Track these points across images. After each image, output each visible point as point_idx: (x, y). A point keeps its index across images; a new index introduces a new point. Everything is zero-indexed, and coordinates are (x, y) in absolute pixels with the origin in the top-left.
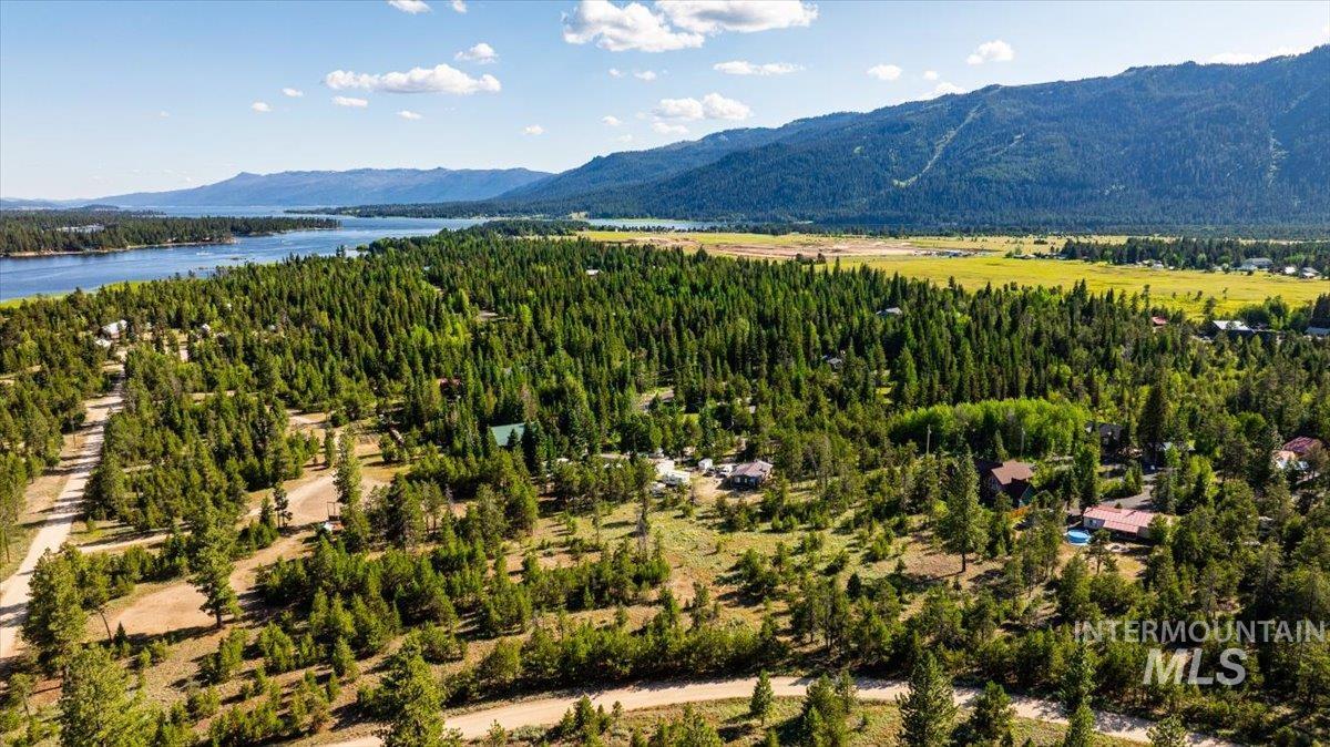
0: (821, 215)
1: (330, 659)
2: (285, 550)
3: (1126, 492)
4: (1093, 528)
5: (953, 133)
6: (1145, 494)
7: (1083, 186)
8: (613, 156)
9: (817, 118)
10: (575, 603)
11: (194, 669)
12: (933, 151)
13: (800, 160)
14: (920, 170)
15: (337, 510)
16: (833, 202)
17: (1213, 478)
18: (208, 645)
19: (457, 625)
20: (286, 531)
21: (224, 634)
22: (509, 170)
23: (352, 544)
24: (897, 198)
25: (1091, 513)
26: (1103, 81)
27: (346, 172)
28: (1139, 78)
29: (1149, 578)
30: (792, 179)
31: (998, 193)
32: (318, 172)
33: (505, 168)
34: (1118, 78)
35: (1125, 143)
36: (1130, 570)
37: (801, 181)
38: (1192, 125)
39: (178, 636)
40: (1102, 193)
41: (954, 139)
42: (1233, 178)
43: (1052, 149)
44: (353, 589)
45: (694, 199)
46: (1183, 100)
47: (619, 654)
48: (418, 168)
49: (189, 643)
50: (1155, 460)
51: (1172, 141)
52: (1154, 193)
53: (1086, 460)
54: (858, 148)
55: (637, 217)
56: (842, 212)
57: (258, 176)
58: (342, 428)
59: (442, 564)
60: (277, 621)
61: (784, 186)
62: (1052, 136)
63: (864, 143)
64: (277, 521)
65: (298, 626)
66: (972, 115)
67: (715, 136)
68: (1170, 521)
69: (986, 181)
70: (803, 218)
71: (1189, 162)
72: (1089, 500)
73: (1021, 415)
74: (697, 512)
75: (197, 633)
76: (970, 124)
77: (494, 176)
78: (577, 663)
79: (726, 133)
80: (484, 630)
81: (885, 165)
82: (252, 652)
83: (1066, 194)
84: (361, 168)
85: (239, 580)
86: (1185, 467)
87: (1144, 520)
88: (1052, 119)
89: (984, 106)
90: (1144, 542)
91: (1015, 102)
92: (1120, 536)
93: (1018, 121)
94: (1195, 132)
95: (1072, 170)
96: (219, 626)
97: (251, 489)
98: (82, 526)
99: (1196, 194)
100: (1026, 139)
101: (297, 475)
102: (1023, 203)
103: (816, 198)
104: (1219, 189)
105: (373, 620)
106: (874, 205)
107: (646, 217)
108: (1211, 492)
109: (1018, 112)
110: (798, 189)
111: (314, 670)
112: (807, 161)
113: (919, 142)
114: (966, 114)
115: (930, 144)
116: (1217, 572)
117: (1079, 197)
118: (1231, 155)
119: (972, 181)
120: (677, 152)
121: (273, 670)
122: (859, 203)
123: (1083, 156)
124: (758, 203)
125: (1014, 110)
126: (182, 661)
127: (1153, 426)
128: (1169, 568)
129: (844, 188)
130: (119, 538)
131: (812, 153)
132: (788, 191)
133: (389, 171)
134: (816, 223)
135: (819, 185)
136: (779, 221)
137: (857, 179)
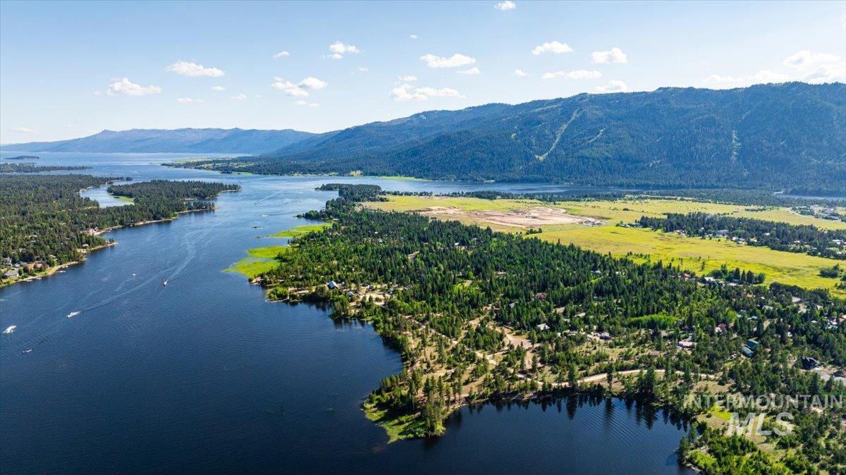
0: (498, 176)
3: (686, 338)
4: (681, 346)
5: (565, 126)
6: (690, 338)
7: (638, 162)
9: (480, 107)
12: (555, 138)
13: (482, 142)
14: (549, 149)
16: (504, 168)
17: (703, 334)
22: (282, 131)
24: (539, 167)
25: (680, 342)
26: (645, 95)
27: (175, 130)
28: (665, 94)
29: (693, 354)
30: (479, 154)
31: (593, 164)
33: (280, 129)
34: (654, 94)
35: (660, 135)
36: (689, 353)
37: (485, 156)
38: (694, 127)
40: (648, 166)
41: (566, 130)
42: (714, 159)
43: (620, 139)
45: (424, 165)
46: (689, 110)
48: (222, 128)
50: (691, 330)
51: (684, 136)
52: (675, 166)
53: (677, 331)
54: (513, 135)
56: (511, 175)
57: (116, 132)
61: (475, 158)
62: (620, 131)
63: (516, 132)
66: (575, 115)
67: (417, 115)
68: (695, 344)
69: (587, 158)
70: (488, 179)
71: (693, 148)
72: (679, 340)
73: (660, 319)
76: (574, 121)
77: (273, 134)
79: (424, 113)
81: (529, 145)
83: (629, 166)
84: (185, 128)
86: (698, 332)
87: (691, 344)
88: (619, 119)
89: (581, 110)
90: (691, 348)
91: (598, 107)
92: (687, 347)
93: (600, 120)
94: (695, 131)
95: (632, 151)
99: (697, 168)
100: (605, 132)
102: (607, 171)
103: (494, 166)
104: (708, 165)
106: (527, 171)
108: (703, 337)
109: (600, 113)
110: (483, 160)
112: (486, 143)
113: (547, 132)
114: (572, 115)
115: (553, 133)
116: (704, 352)
117: (637, 167)
118: (714, 145)
119: (579, 157)
120: (398, 126)
122: (519, 170)
123: (637, 143)
124: (461, 167)
125: (598, 112)
127: (690, 321)
128: (696, 352)
129: (509, 161)
131: (488, 138)
132: (477, 162)
133: (203, 130)
134: (497, 182)
135: (495, 158)
136: (476, 180)
137: (515, 155)
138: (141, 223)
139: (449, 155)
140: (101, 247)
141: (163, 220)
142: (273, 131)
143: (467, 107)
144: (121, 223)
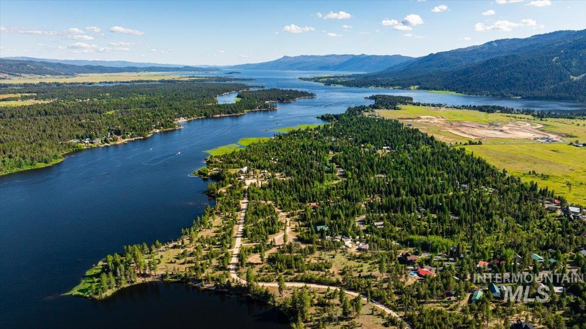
0: (525, 94)
1: (276, 272)
2: (274, 250)
8: (438, 54)
9: (546, 34)
10: (313, 270)
11: (259, 270)
13: (522, 65)
15: (283, 243)
18: (261, 266)
19: (295, 270)
20: (275, 246)
21: (263, 265)
23: (283, 252)
24: (569, 87)
30: (516, 75)
32: (314, 56)
37: (520, 76)
39: (257, 264)
44: (281, 261)
47: (313, 279)
49: (259, 265)
54: (556, 58)
55: (440, 90)
56: (538, 93)
57: (290, 57)
58: (290, 218)
59: (296, 259)
60: (270, 264)
61: (512, 79)
63: (560, 55)
64: (273, 244)
65: (273, 265)
67: (490, 43)
70: (516, 95)
74: (347, 255)
75: (260, 264)
77: (386, 58)
78: (308, 280)
79: (496, 41)
80: (298, 272)
81: (568, 67)
82: (266, 269)
84: (331, 54)
85: (266, 255)
96: (262, 264)
97: (270, 234)
98: (243, 239)
101: (279, 232)
103: (525, 85)
105: (283, 267)
107: (444, 90)
110: (518, 80)
111: (274, 273)
120: (470, 52)
121: (269, 272)
122: (549, 88)
126: (258, 268)
129: (542, 80)
130: (249, 243)
132: (513, 81)
133: (342, 55)
134: (522, 98)
135: (529, 78)
136: (505, 96)
137: (549, 76)
138: (218, 116)
139: (490, 75)
140: (171, 129)
141: (234, 114)
142: (386, 56)
143: (534, 35)
144: (205, 115)
